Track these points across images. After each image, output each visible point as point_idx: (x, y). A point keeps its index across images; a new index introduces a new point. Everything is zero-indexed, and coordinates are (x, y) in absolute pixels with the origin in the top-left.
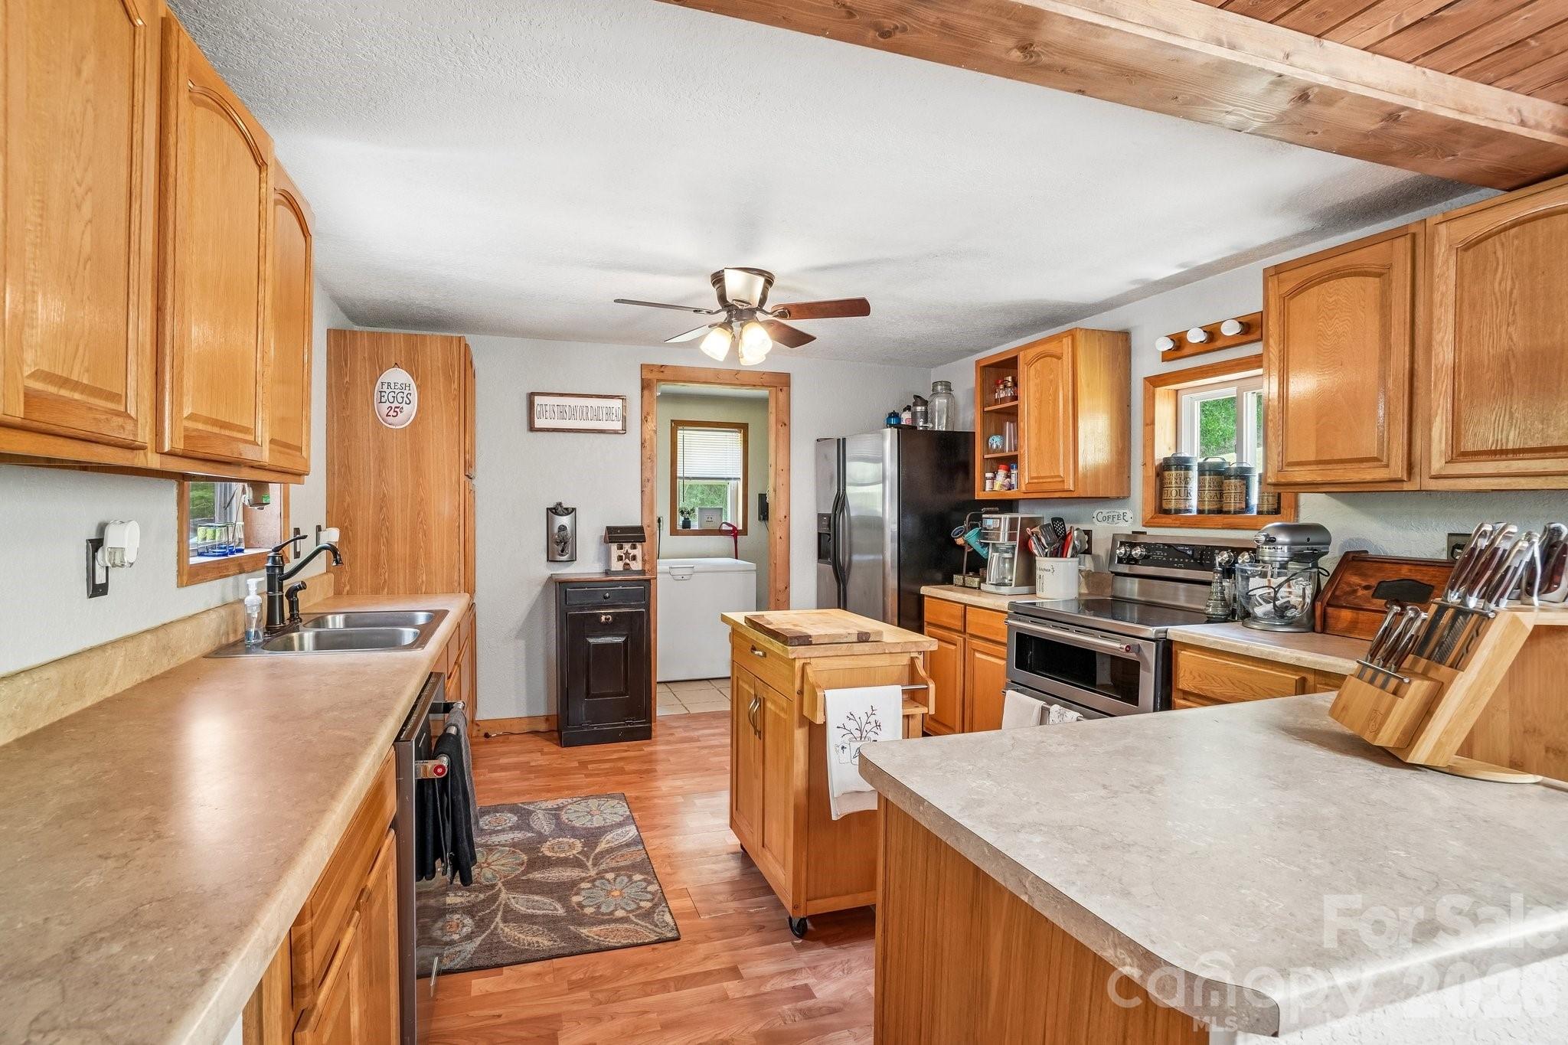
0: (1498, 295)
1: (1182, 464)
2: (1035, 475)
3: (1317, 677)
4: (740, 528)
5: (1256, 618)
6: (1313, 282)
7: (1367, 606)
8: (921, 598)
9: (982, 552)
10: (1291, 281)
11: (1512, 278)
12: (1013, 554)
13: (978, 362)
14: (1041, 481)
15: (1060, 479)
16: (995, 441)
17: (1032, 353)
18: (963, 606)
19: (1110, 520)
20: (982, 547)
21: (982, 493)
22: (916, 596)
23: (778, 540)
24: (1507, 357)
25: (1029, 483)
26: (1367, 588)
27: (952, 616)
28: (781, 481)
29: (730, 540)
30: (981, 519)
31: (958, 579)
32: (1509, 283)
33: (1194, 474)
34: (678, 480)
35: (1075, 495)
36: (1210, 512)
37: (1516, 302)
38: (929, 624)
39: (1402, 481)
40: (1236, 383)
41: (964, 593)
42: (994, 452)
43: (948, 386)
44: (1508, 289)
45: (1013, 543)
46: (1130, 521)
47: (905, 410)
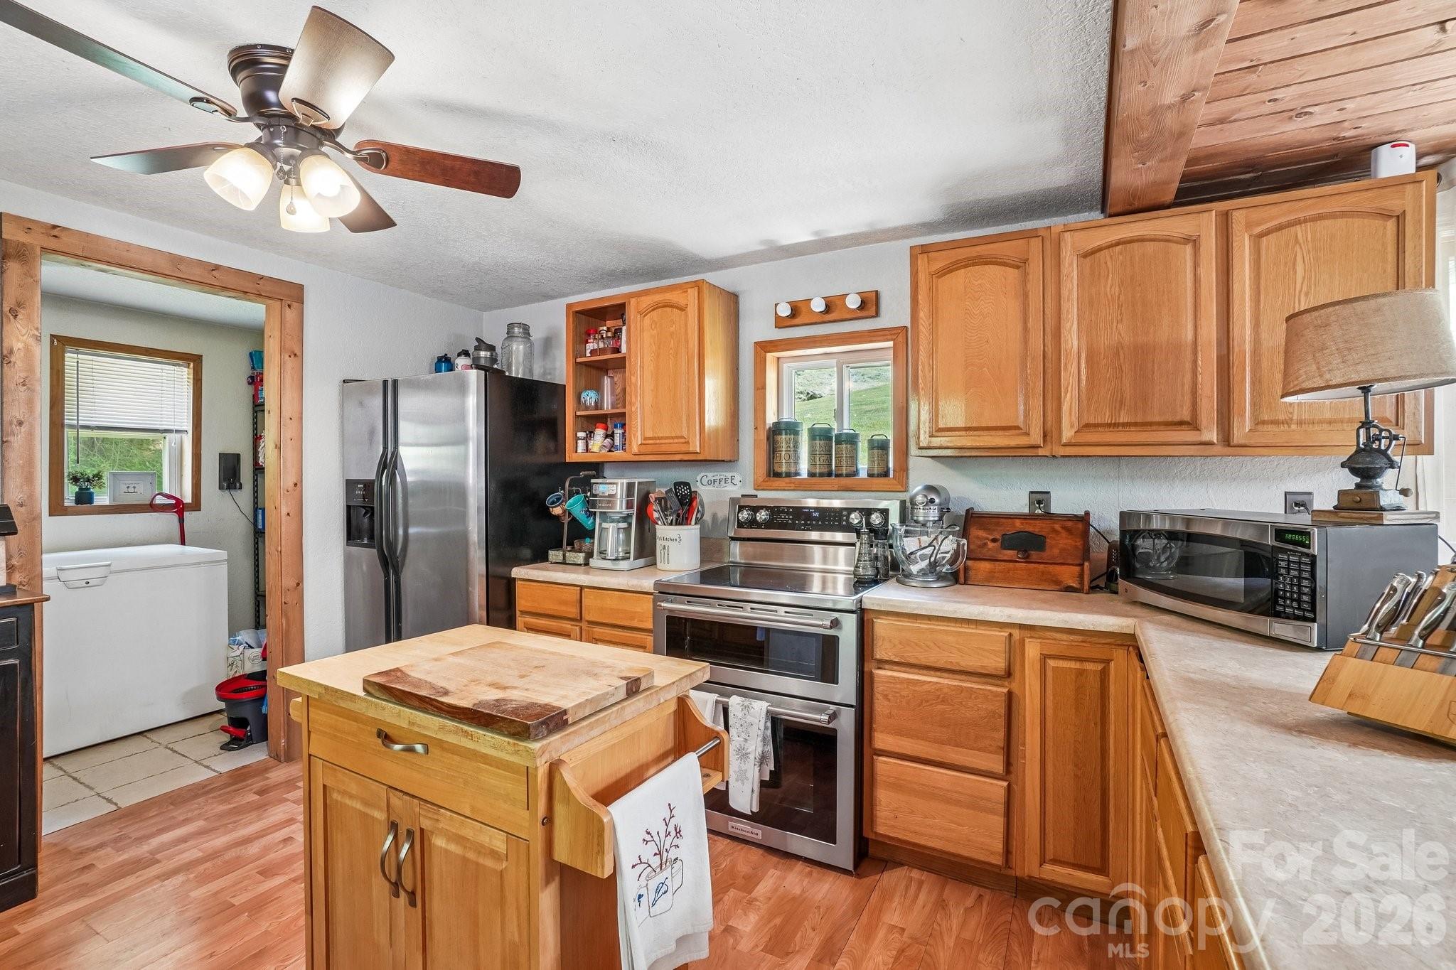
0: (1110, 296)
1: (792, 429)
2: (649, 434)
3: (1022, 631)
4: (188, 499)
5: (909, 575)
6: (959, 265)
7: (1001, 557)
8: (510, 583)
9: (587, 523)
10: (940, 262)
11: (1119, 285)
12: (630, 524)
13: (569, 306)
14: (658, 441)
15: (683, 440)
16: (590, 397)
17: (647, 301)
18: (578, 588)
19: (717, 484)
20: (588, 517)
21: (574, 455)
22: (505, 581)
23: (284, 518)
24: (1117, 348)
25: (641, 444)
26: (994, 540)
27: (565, 603)
28: (288, 433)
29: (172, 518)
30: (590, 485)
31: (554, 555)
32: (1117, 289)
33: (804, 439)
34: (66, 430)
35: (700, 457)
36: (821, 475)
37: (1122, 305)
38: (523, 612)
39: (1038, 447)
40: (837, 356)
41: (564, 571)
42: (587, 408)
43: (526, 329)
44: (1117, 294)
45: (630, 511)
46: (739, 484)
47: (459, 355)
